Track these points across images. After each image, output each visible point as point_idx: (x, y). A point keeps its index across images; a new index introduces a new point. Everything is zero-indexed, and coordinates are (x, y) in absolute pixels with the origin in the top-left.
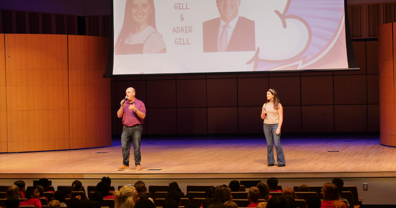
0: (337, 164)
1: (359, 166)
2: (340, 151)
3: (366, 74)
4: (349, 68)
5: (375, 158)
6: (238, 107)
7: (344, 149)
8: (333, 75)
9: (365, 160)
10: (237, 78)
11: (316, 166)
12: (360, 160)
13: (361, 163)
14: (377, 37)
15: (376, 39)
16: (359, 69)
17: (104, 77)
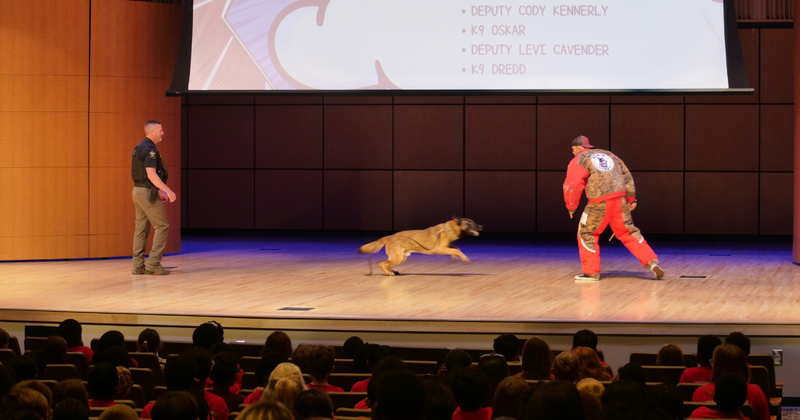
0: (709, 305)
1: (761, 311)
2: (708, 277)
3: (759, 104)
4: (730, 86)
5: (791, 294)
6: (464, 170)
7: (716, 272)
8: (684, 104)
9: (770, 298)
10: (464, 104)
11: (664, 309)
12: (759, 297)
13: (762, 303)
14: (792, 21)
15: (790, 26)
16: (752, 90)
17: (168, 95)
